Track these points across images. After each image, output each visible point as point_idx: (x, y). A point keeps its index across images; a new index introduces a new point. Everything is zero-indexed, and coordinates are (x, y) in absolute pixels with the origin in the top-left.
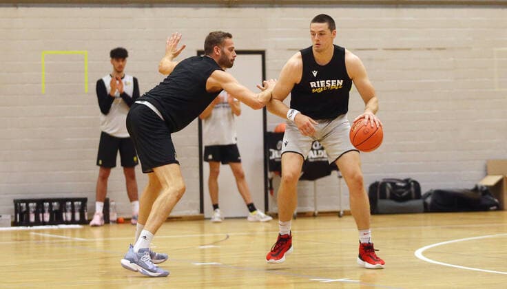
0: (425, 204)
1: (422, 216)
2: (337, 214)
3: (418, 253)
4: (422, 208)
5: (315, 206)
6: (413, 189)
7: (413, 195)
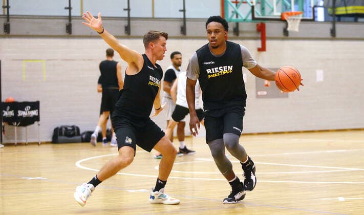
0: (82, 138)
1: (80, 144)
2: (38, 144)
3: (78, 164)
4: (81, 140)
5: (26, 140)
6: (76, 131)
7: (76, 134)
